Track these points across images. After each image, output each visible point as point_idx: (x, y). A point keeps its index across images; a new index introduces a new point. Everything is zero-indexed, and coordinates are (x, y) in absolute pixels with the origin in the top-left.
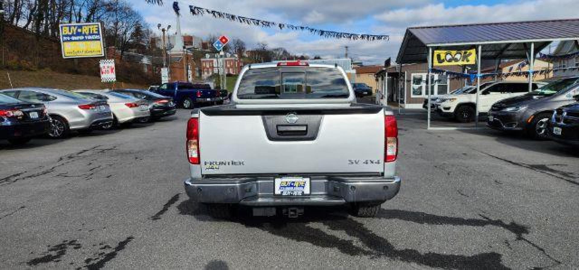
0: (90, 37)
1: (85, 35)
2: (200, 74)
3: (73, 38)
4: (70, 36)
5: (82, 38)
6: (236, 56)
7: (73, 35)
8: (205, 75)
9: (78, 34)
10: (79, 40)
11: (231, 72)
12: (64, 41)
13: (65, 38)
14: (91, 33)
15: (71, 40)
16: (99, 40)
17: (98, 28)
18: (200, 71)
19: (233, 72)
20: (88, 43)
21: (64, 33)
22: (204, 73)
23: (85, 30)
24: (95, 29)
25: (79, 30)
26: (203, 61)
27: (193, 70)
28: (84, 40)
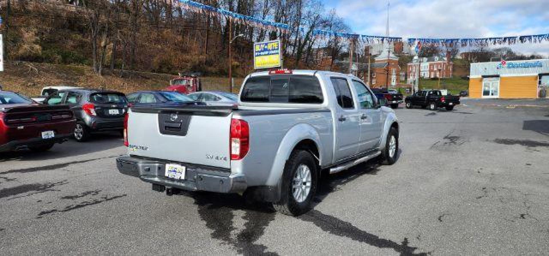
0: (272, 52)
1: (269, 50)
2: (406, 79)
3: (262, 53)
4: (260, 52)
5: (267, 53)
6: (445, 59)
7: (261, 51)
8: (411, 79)
9: (265, 50)
10: (265, 55)
11: (438, 76)
12: (256, 56)
13: (256, 54)
14: (273, 48)
15: (260, 55)
16: (278, 53)
17: (278, 44)
18: (406, 76)
19: (440, 76)
20: (272, 56)
21: (256, 50)
22: (409, 78)
23: (270, 47)
24: (276, 45)
25: (266, 47)
26: (409, 66)
27: (398, 75)
28: (268, 54)
